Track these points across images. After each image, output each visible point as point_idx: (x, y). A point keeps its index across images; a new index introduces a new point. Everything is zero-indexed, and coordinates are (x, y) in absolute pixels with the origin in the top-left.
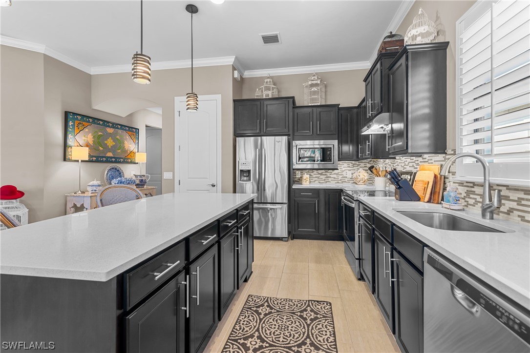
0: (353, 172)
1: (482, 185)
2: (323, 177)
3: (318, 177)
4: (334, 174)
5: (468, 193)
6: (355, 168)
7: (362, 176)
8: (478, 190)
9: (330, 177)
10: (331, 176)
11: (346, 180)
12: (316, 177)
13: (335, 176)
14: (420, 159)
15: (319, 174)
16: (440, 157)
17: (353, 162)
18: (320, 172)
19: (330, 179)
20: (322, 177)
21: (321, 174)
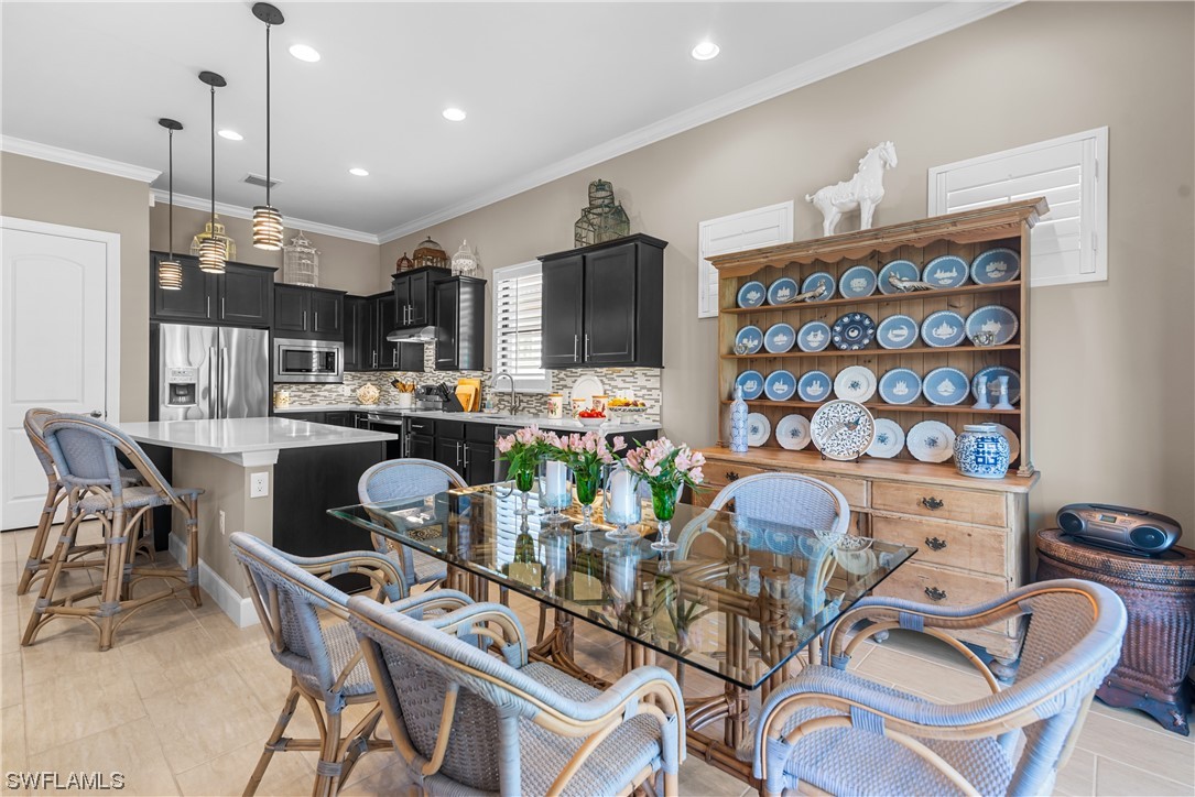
0: (353, 387)
1: (510, 394)
2: (307, 396)
3: (299, 396)
4: (325, 390)
5: (500, 401)
6: (356, 382)
7: (371, 393)
8: (506, 398)
9: (318, 396)
10: (321, 393)
11: (343, 399)
12: (295, 396)
13: (326, 394)
14: (458, 374)
15: (299, 391)
16: (479, 373)
17: (353, 373)
18: (302, 387)
19: (318, 399)
20: (304, 395)
21: (305, 391)
